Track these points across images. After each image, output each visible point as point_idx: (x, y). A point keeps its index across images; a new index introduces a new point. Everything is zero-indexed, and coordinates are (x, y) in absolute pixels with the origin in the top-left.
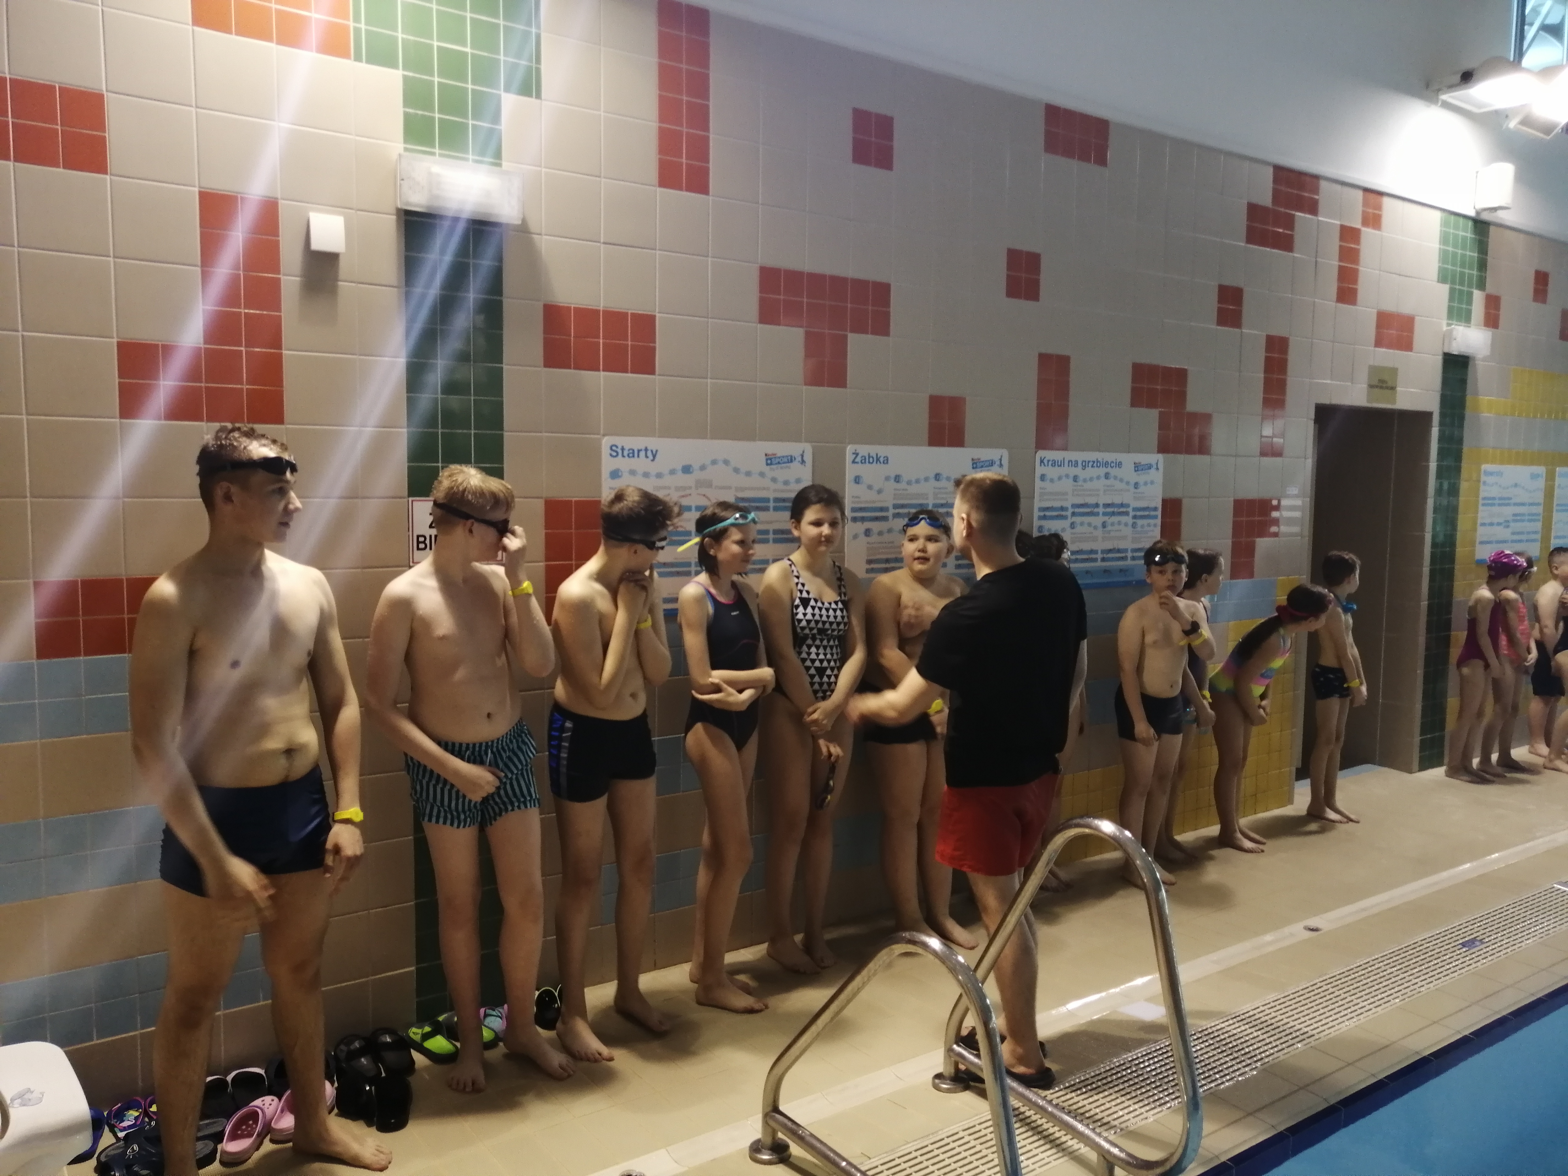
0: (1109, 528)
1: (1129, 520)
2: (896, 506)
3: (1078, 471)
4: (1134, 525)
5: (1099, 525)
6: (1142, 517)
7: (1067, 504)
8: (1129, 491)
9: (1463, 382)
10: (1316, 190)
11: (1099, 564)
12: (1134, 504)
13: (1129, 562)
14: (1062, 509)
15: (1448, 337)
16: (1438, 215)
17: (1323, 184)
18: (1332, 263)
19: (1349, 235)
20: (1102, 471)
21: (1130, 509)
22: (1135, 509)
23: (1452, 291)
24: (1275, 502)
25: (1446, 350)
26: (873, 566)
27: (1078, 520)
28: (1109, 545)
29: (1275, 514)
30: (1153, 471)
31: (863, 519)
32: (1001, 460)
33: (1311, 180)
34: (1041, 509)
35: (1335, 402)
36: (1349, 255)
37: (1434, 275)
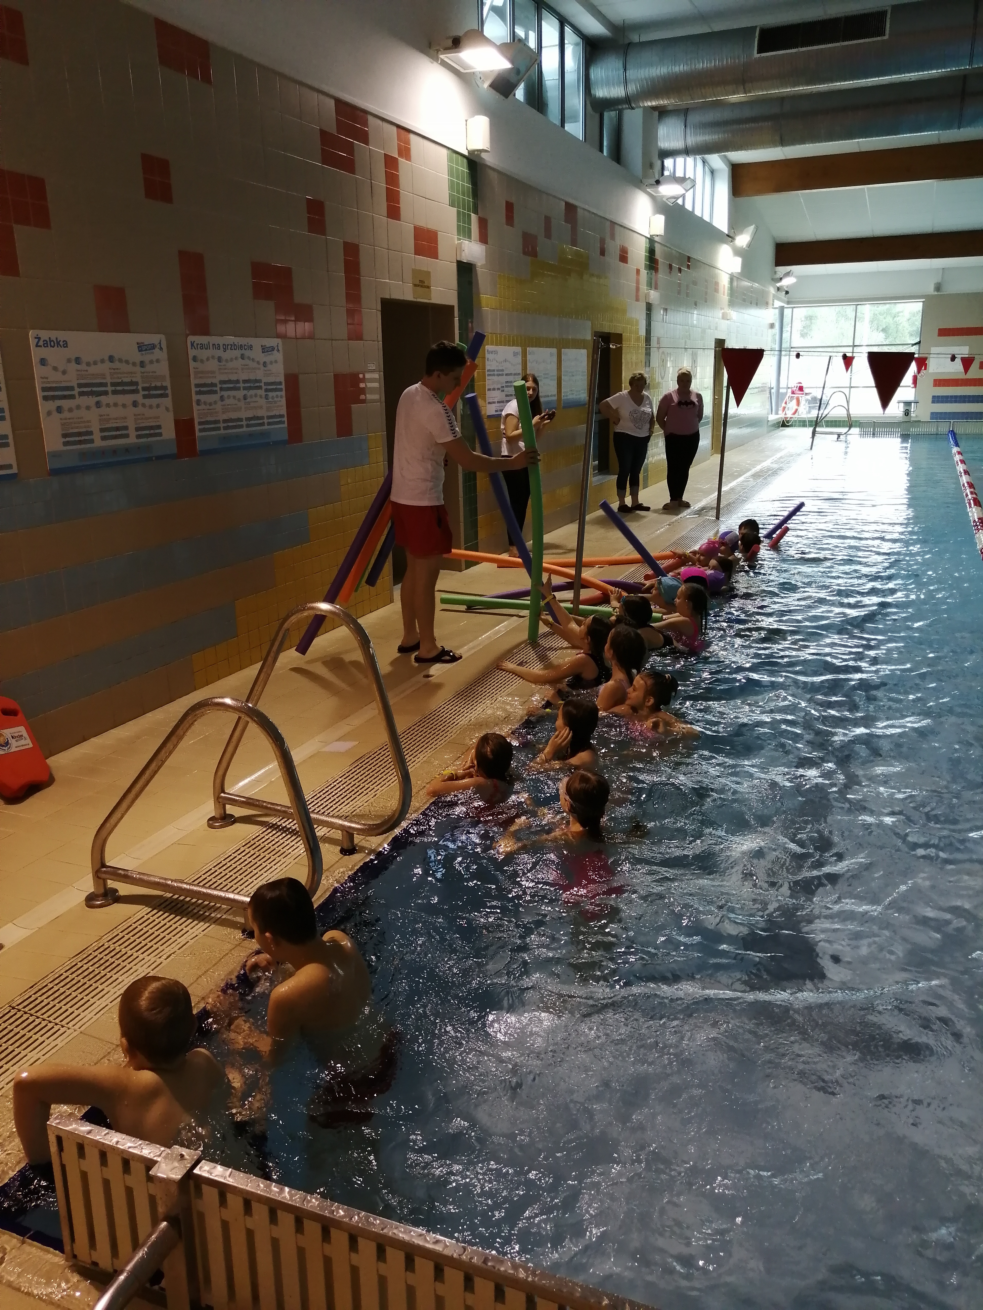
0: (249, 400)
1: (261, 392)
2: (80, 385)
3: (220, 353)
4: (267, 397)
5: (242, 398)
6: (271, 390)
7: (215, 381)
8: (259, 369)
9: (470, 283)
10: (366, 124)
11: (245, 429)
12: (265, 380)
13: (266, 427)
14: (214, 385)
15: (459, 248)
16: (445, 151)
17: (371, 119)
18: (381, 184)
19: (391, 163)
20: (238, 353)
21: (262, 384)
22: (266, 384)
23: (458, 212)
24: (361, 376)
25: (459, 259)
26: (67, 439)
27: (225, 394)
28: (250, 414)
29: (362, 385)
30: (275, 351)
31: (54, 398)
32: (160, 343)
33: (362, 114)
34: (197, 386)
35: (393, 297)
36: (392, 179)
37: (447, 200)
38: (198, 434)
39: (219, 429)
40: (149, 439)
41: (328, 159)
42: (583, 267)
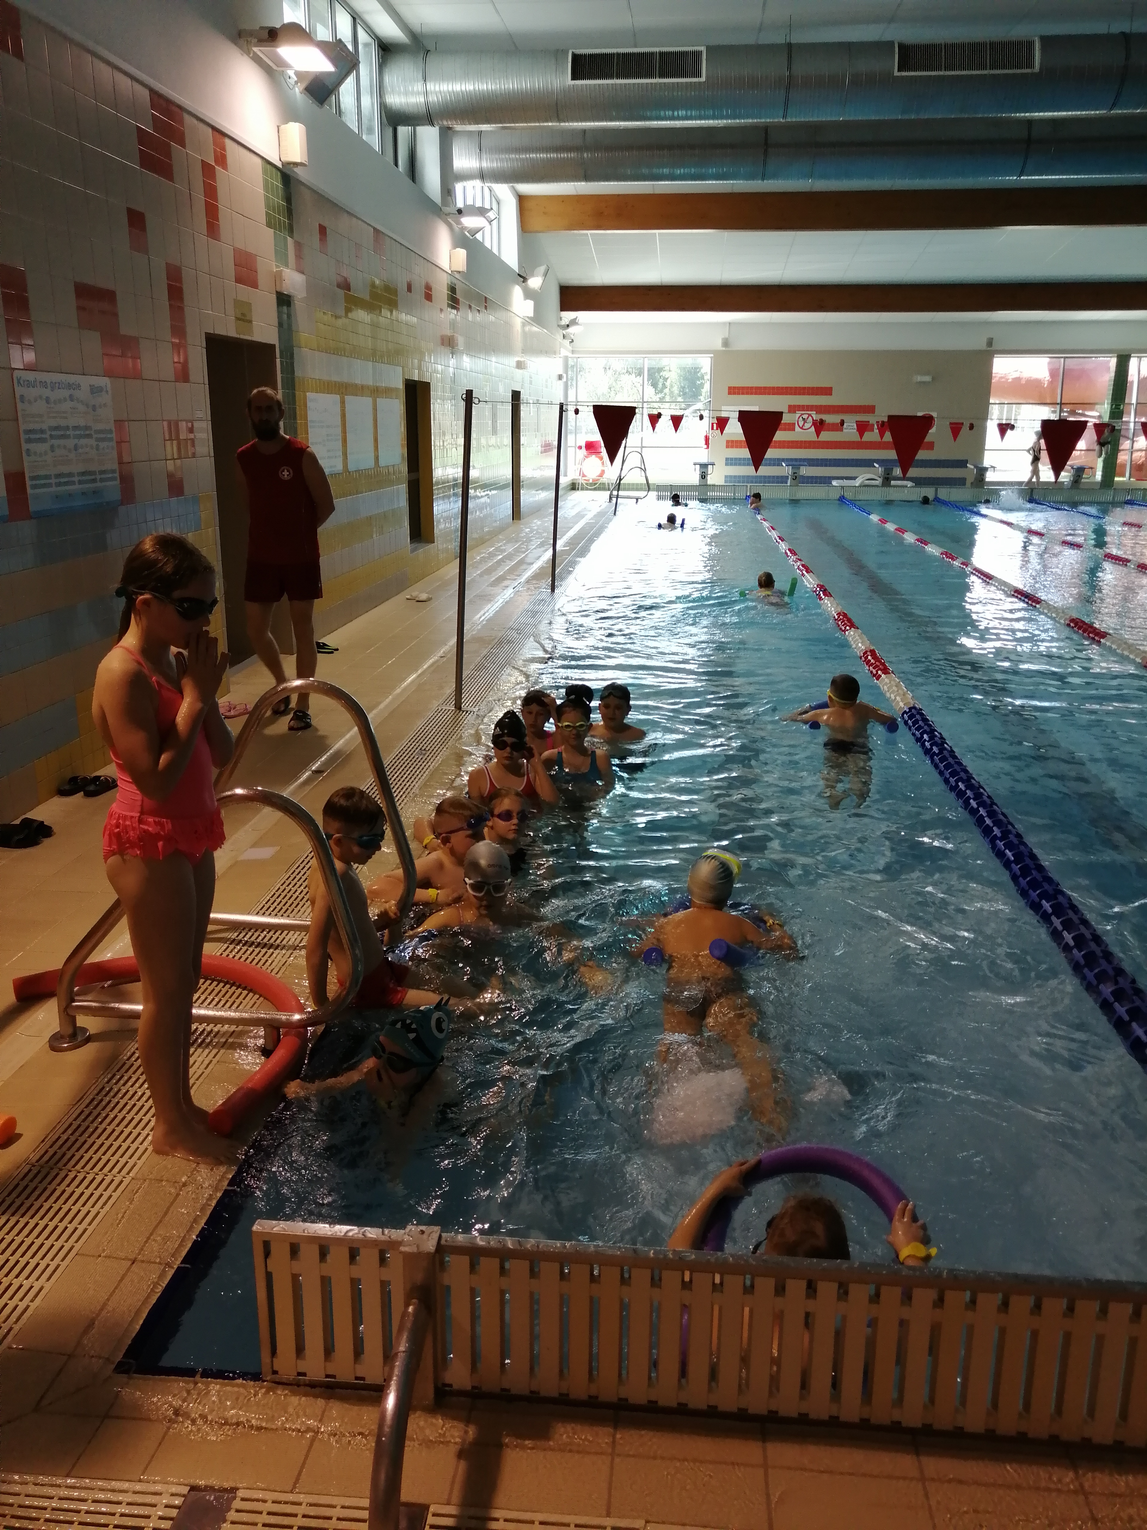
0: (80, 451)
1: (92, 442)
3: (47, 392)
4: (97, 448)
5: (73, 448)
6: (103, 440)
7: (44, 427)
8: (89, 413)
9: (289, 318)
10: (181, 122)
11: (76, 486)
12: (95, 426)
13: (99, 484)
14: (42, 431)
15: (278, 277)
16: (258, 161)
17: (186, 117)
18: (200, 198)
19: (208, 171)
20: (66, 393)
21: (93, 432)
22: (97, 432)
23: (275, 236)
24: (189, 424)
25: (278, 289)
27: (55, 442)
28: (82, 468)
29: (191, 436)
30: (104, 393)
33: (177, 110)
34: (26, 432)
35: (216, 332)
36: (211, 192)
37: (263, 219)
38: (29, 491)
39: (49, 485)
41: (146, 161)
42: (393, 304)
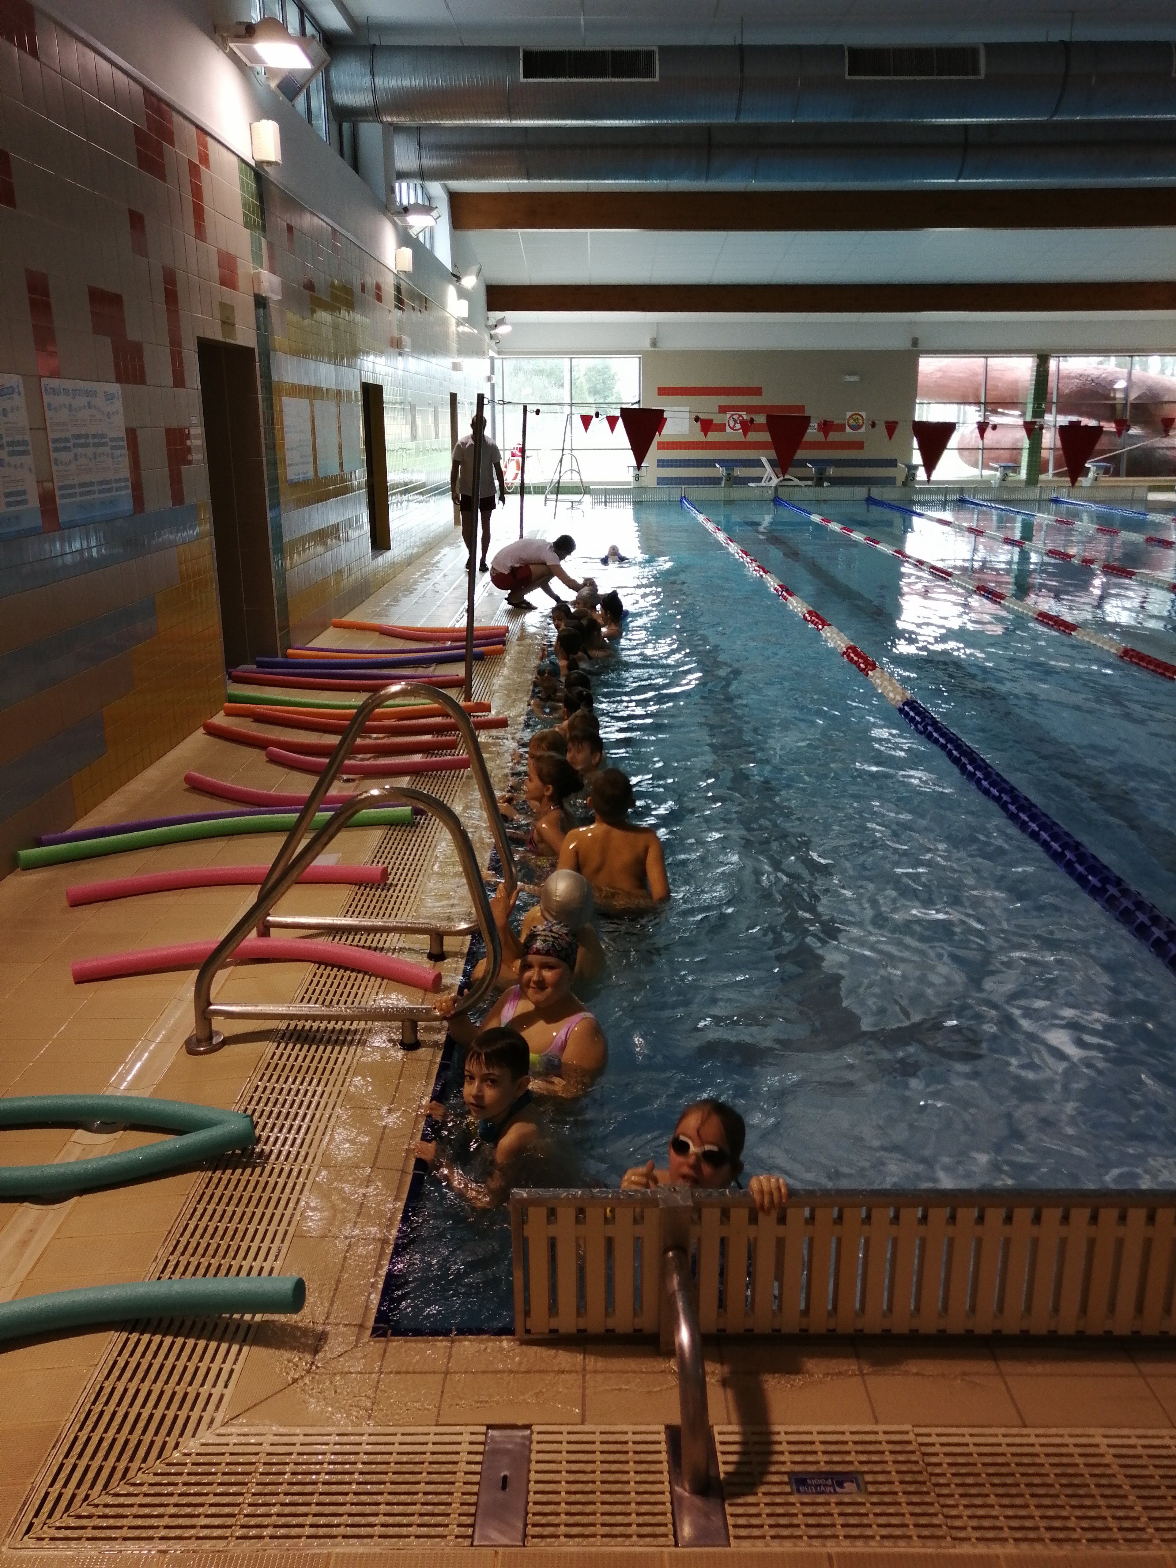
0: (98, 459)
1: (108, 450)
3: (70, 400)
4: (112, 456)
5: (92, 456)
6: (118, 448)
7: (68, 435)
8: (104, 421)
9: (265, 321)
10: (170, 121)
11: (96, 496)
12: (110, 434)
13: (114, 493)
14: (67, 440)
15: (256, 279)
16: (235, 160)
17: (176, 116)
18: (188, 197)
19: (194, 170)
20: (83, 401)
21: (108, 440)
22: (112, 440)
23: (251, 235)
24: (188, 432)
25: (255, 291)
27: (79, 450)
28: (100, 477)
29: (188, 443)
30: (116, 400)
32: (18, 386)
33: (166, 107)
34: (56, 441)
35: (207, 336)
36: (197, 192)
37: (240, 219)
38: (58, 501)
39: (76, 495)
40: (19, 508)
41: (142, 161)
42: (350, 306)
